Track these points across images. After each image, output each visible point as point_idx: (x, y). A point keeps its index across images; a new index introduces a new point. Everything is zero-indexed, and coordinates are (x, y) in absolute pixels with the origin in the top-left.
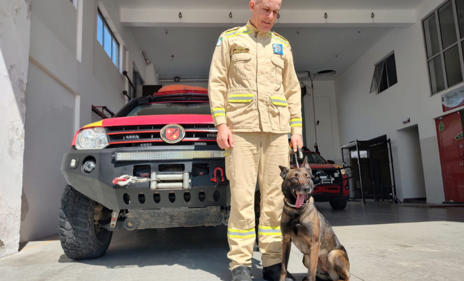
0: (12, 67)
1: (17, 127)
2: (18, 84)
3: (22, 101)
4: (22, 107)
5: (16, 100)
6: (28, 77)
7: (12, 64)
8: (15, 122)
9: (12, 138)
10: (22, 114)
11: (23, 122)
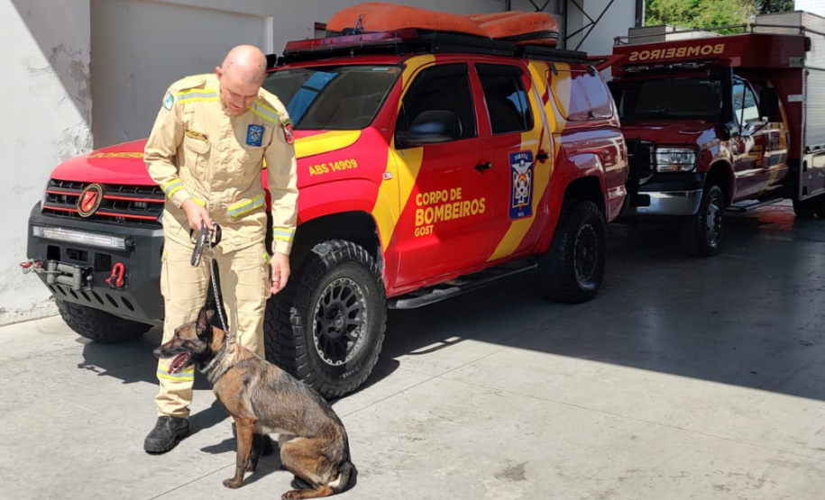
0: (55, 50)
1: (74, 136)
2: (70, 71)
3: (82, 93)
4: (84, 103)
5: (70, 95)
6: (91, 53)
7: (56, 46)
8: (70, 130)
9: (68, 152)
10: (84, 114)
11: (88, 124)
